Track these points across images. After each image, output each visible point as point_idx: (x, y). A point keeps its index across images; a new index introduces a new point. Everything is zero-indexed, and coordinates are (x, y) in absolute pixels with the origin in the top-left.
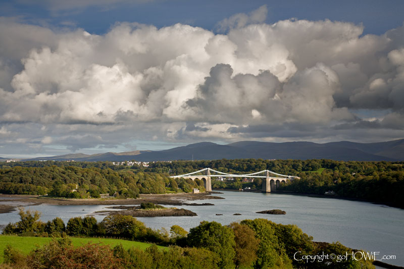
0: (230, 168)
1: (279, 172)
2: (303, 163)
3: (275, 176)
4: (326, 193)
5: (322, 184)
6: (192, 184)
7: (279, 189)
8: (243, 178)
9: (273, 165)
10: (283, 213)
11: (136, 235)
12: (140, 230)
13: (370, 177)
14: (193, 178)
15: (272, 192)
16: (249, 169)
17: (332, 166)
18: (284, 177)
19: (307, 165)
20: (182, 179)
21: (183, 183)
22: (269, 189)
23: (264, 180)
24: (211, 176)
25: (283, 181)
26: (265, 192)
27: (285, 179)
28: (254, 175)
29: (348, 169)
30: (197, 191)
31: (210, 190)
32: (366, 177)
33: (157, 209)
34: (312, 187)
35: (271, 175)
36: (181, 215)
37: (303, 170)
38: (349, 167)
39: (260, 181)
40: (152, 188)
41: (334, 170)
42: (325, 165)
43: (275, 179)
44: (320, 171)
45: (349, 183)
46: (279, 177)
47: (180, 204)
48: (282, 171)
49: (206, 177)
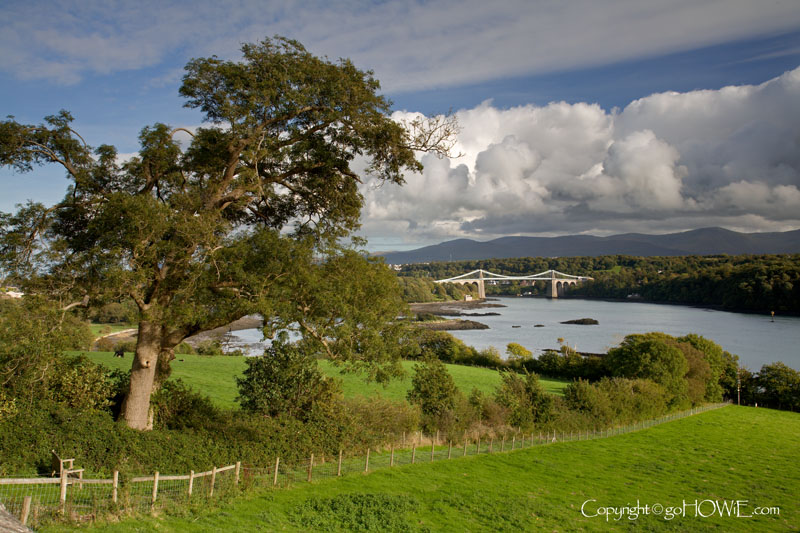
0: (503, 268)
1: (565, 272)
2: (594, 260)
3: (562, 277)
4: (630, 296)
5: (622, 286)
6: (463, 290)
7: (568, 293)
8: (522, 281)
9: (557, 264)
10: (595, 322)
11: (456, 356)
12: (461, 349)
13: (686, 275)
14: (462, 282)
15: (560, 297)
16: (526, 270)
17: (631, 263)
18: (573, 278)
19: (599, 263)
20: (450, 283)
21: (452, 289)
22: (555, 293)
23: (549, 283)
24: (485, 279)
25: (572, 283)
26: (550, 298)
27: (575, 281)
28: (534, 277)
29: (651, 266)
30: (469, 299)
31: (484, 296)
32: (678, 275)
33: (438, 322)
34: (611, 289)
35: (557, 277)
36: (469, 328)
37: (595, 268)
38: (653, 263)
39: (543, 284)
40: (416, 295)
41: (634, 268)
42: (622, 262)
43: (562, 281)
44: (617, 270)
45: (657, 283)
46: (567, 278)
47: (458, 315)
48: (569, 270)
49: (478, 281)
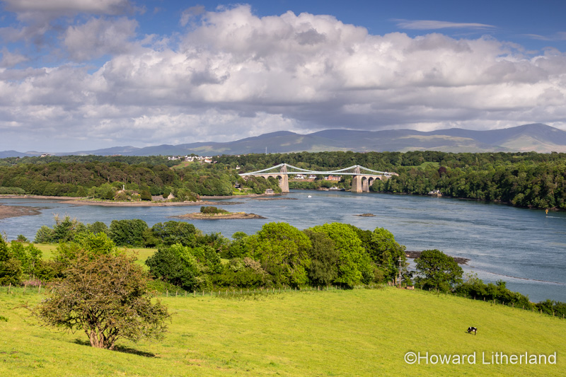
2: (403, 156)
3: (368, 173)
4: (430, 192)
6: (265, 183)
7: (372, 189)
8: (328, 175)
9: (366, 159)
14: (267, 176)
18: (380, 174)
20: (253, 177)
22: (359, 189)
23: (354, 178)
24: (289, 173)
25: (378, 178)
27: (380, 177)
28: (341, 172)
31: (287, 189)
35: (362, 171)
37: (402, 165)
40: (215, 189)
43: (367, 177)
44: (424, 166)
49: (282, 175)
